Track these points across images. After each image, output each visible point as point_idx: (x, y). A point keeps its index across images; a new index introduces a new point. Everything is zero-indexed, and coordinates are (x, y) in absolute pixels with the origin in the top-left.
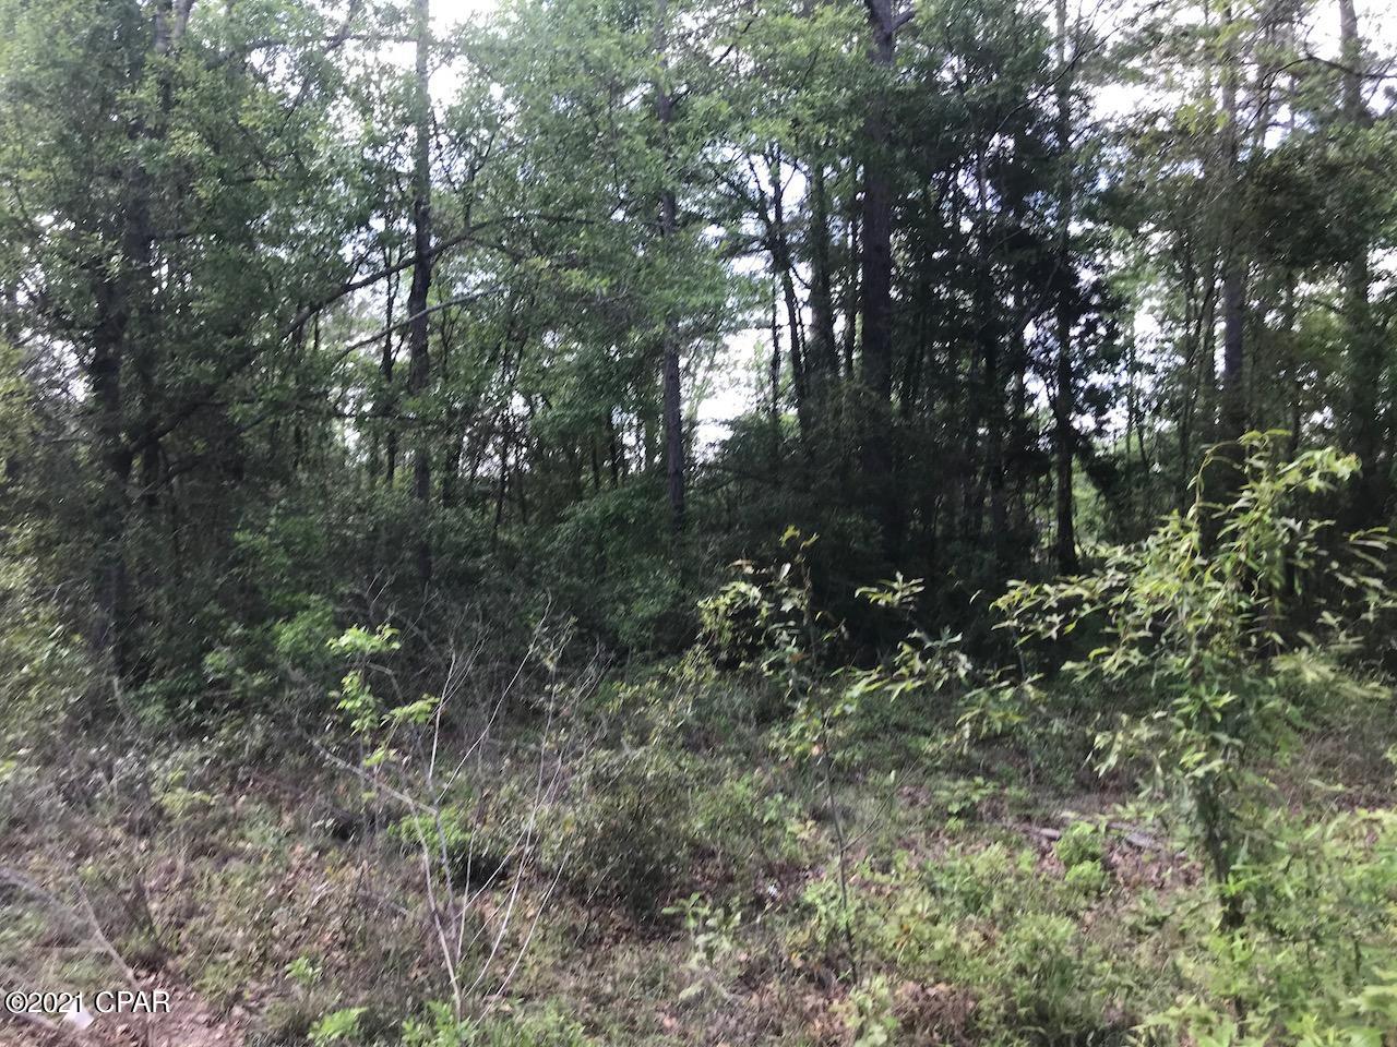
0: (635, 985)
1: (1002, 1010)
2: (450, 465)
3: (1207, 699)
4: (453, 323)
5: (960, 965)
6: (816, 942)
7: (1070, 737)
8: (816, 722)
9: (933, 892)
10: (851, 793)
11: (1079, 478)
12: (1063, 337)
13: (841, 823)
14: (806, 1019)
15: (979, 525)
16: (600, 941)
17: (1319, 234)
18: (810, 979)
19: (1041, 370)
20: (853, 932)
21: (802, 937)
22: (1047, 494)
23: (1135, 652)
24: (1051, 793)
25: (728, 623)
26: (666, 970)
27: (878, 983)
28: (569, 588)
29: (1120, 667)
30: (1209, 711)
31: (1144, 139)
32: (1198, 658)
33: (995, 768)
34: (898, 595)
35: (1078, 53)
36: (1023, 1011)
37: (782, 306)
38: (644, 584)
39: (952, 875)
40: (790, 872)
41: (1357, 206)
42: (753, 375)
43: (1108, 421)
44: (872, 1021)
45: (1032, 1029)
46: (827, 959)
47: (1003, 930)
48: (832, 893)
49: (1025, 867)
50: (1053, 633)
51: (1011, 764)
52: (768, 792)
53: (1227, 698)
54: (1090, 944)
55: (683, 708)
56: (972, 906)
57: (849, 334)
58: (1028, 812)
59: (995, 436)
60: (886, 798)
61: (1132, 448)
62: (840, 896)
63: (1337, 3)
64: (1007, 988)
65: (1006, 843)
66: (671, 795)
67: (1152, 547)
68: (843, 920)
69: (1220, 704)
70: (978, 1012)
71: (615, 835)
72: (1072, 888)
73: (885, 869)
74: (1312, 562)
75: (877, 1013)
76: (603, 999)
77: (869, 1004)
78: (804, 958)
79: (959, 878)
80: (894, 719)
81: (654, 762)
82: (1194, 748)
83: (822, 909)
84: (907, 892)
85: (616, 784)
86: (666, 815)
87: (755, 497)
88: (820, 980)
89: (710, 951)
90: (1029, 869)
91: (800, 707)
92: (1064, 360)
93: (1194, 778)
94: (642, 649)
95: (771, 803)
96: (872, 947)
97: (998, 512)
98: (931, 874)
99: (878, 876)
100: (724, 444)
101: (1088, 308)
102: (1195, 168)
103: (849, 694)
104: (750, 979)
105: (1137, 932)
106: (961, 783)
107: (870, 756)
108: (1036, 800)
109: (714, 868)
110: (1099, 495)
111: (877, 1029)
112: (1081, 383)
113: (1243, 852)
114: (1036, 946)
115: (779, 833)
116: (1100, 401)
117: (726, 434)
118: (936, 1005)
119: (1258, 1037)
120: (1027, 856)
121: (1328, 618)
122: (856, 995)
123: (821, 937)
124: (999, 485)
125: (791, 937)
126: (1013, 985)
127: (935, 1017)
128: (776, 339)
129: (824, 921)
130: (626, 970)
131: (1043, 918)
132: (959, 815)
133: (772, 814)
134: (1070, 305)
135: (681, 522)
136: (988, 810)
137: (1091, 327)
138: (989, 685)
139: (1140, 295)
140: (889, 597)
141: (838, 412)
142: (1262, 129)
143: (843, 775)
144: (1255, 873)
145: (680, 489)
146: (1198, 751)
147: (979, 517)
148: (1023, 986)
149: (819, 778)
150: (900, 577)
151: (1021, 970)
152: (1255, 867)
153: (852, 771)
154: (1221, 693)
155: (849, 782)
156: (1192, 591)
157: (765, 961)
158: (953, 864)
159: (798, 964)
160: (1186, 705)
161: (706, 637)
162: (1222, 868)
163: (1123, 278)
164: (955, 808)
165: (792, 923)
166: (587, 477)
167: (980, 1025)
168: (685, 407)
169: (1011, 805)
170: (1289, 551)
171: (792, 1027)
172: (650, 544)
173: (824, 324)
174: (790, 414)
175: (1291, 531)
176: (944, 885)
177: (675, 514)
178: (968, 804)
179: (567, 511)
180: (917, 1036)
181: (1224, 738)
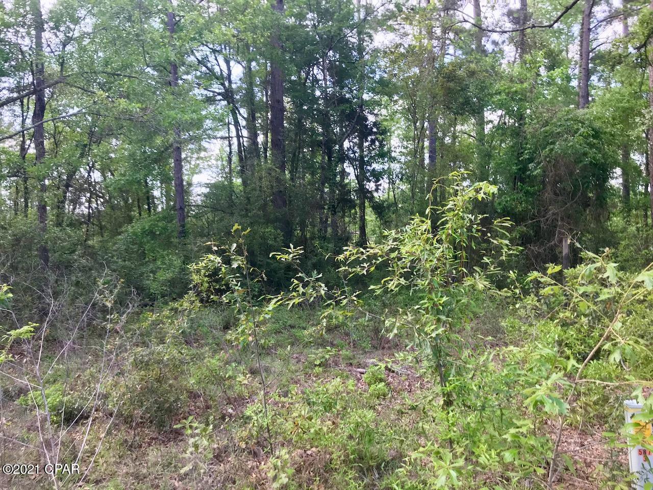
0: (159, 467)
1: (342, 458)
2: (60, 205)
3: (436, 300)
4: (60, 133)
5: (322, 438)
6: (252, 435)
7: (368, 326)
8: (251, 324)
9: (309, 404)
10: (269, 359)
11: (369, 211)
12: (361, 146)
13: (264, 375)
14: (248, 473)
15: (326, 231)
16: (140, 446)
17: (467, 102)
18: (250, 453)
19: (352, 161)
20: (270, 428)
21: (245, 434)
22: (355, 218)
23: (402, 279)
24: (361, 352)
25: (206, 279)
26: (176, 457)
27: (283, 452)
28: (123, 267)
29: (396, 287)
30: (436, 305)
31: (395, 55)
32: (431, 281)
33: (335, 342)
34: (291, 256)
35: (367, 14)
36: (352, 457)
37: (232, 128)
38: (164, 263)
39: (318, 395)
40: (240, 401)
41: (482, 89)
42: (219, 163)
43: (380, 185)
44: (281, 472)
45: (356, 465)
46: (258, 442)
47: (342, 419)
48: (259, 410)
49: (350, 387)
50: (365, 272)
51: (342, 340)
52: (228, 363)
53: (445, 299)
54: (381, 421)
55: (183, 323)
56: (328, 409)
57: (265, 143)
58: (351, 361)
59: (332, 191)
60: (286, 360)
61: (390, 197)
62: (264, 410)
63: (473, 2)
64: (344, 446)
65: (342, 377)
66: (177, 368)
67: (408, 230)
68: (265, 422)
69: (441, 302)
70: (331, 460)
71: (148, 390)
72: (371, 395)
73: (286, 395)
74: (480, 234)
75: (283, 467)
76: (142, 477)
77: (279, 464)
78: (247, 443)
79: (321, 396)
80: (289, 322)
81: (168, 352)
82: (430, 324)
83: (255, 418)
84: (297, 405)
85: (147, 364)
86: (176, 379)
87: (221, 220)
88: (255, 453)
89: (196, 446)
90: (353, 388)
91: (242, 317)
92: (362, 157)
93: (431, 337)
94: (163, 296)
95: (230, 368)
96: (280, 434)
97: (334, 225)
98: (308, 395)
99: (283, 399)
100: (205, 196)
101: (371, 133)
102: (416, 70)
103: (267, 309)
104: (219, 457)
105: (400, 413)
106: (320, 350)
107: (278, 341)
108: (354, 356)
109: (201, 403)
110: (377, 218)
111: (283, 475)
112: (369, 168)
113: (453, 371)
114: (358, 425)
115: (233, 382)
116: (377, 176)
117: (206, 190)
118: (311, 458)
119: (461, 457)
120: (351, 382)
121: (486, 260)
122: (272, 460)
123: (255, 433)
124: (334, 213)
125: (239, 433)
126: (347, 445)
127: (311, 464)
128: (230, 145)
129: (256, 424)
130: (154, 460)
131: (360, 411)
132: (320, 365)
133: (230, 373)
134: (364, 132)
135: (183, 233)
136: (333, 362)
137: (373, 142)
138: (336, 298)
139: (393, 128)
140: (286, 256)
141: (261, 179)
142: (444, 55)
143: (265, 351)
144: (457, 380)
145: (183, 217)
146: (432, 325)
147: (326, 228)
148: (352, 444)
149: (253, 353)
150: (292, 246)
151: (351, 437)
152: (458, 378)
153: (269, 348)
154: (442, 297)
155: (268, 354)
156: (428, 248)
157: (227, 447)
158: (318, 389)
159: (244, 446)
160: (426, 303)
161: (195, 286)
162: (444, 379)
163: (387, 120)
164: (318, 362)
165: (240, 427)
166: (135, 213)
167: (332, 466)
168: (185, 178)
169: (343, 359)
170: (469, 229)
171: (241, 478)
172: (168, 245)
173: (253, 136)
174: (238, 181)
175: (470, 220)
176: (314, 400)
177: (181, 229)
178: (324, 360)
179: (123, 229)
180: (303, 475)
181: (443, 318)
